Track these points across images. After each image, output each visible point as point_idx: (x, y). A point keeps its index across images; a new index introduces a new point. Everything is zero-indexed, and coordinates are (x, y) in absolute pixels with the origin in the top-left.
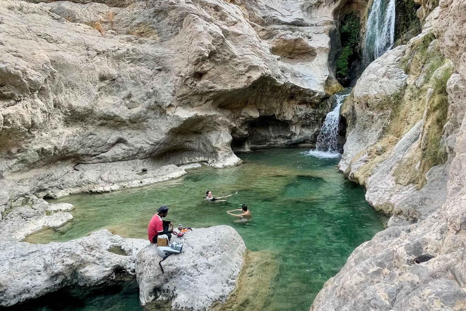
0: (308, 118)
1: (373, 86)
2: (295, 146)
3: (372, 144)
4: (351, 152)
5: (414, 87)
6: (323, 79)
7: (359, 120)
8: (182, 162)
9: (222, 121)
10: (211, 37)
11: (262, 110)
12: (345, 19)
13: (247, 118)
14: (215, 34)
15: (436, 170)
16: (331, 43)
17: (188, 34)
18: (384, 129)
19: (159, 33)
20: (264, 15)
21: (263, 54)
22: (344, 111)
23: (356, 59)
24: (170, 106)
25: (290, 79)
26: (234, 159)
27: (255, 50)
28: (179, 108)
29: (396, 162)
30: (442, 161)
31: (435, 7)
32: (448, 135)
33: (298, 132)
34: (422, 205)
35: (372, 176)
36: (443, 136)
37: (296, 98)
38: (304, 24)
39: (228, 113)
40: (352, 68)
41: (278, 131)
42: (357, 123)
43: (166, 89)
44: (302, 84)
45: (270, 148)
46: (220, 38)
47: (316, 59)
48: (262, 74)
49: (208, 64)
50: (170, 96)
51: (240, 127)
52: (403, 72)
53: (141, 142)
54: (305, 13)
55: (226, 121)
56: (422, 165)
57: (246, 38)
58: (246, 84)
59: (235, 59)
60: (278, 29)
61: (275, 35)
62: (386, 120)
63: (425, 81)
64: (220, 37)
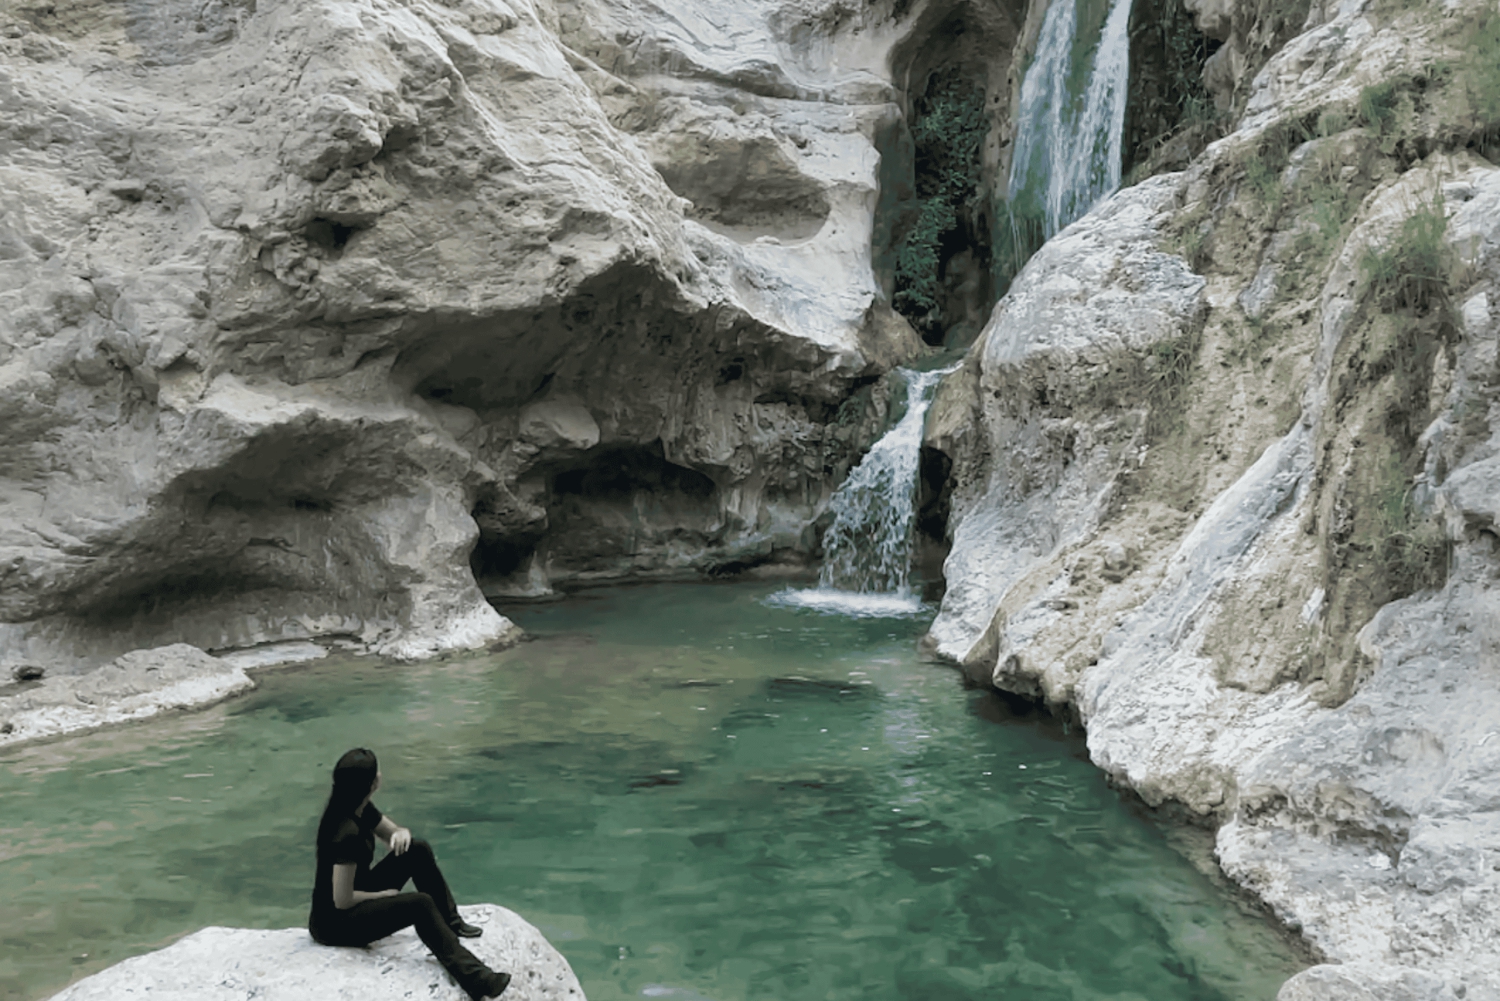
0: (793, 461)
1: (1070, 319)
2: (737, 571)
3: (1080, 539)
4: (982, 580)
5: (1237, 318)
6: (855, 305)
7: (1001, 461)
8: (232, 637)
9: (433, 450)
10: (399, 64)
11: (607, 417)
12: (930, 94)
13: (543, 449)
14: (414, 51)
15: (1413, 615)
16: (881, 172)
17: (283, 35)
18: (1125, 483)
19: (132, 23)
20: (623, 30)
21: (627, 172)
22: (940, 429)
23: (965, 249)
24: (181, 365)
25: (732, 290)
26: (483, 624)
27: (591, 151)
28: (226, 378)
29: (1210, 598)
30: (1426, 578)
31: (1283, 42)
32: (1442, 472)
33: (750, 516)
34: (1376, 761)
35: (1103, 663)
36: (1418, 477)
37: (752, 374)
38: (782, 87)
39: (462, 419)
40: (949, 280)
41: (670, 510)
42: (995, 475)
43: (161, 287)
44: (779, 317)
45: (633, 583)
46: (435, 72)
47: (828, 226)
48: (624, 250)
49: (377, 184)
50: (177, 318)
51: (514, 488)
52: (1185, 265)
53: (18, 538)
54: (785, 46)
55: (453, 455)
56: (1340, 601)
57: (553, 93)
58: (550, 290)
59: (502, 178)
60: (680, 95)
61: (668, 118)
62: (1129, 449)
63: (1277, 295)
64: (439, 70)
